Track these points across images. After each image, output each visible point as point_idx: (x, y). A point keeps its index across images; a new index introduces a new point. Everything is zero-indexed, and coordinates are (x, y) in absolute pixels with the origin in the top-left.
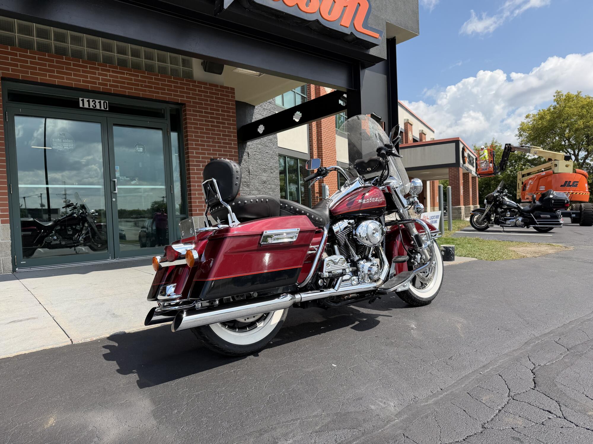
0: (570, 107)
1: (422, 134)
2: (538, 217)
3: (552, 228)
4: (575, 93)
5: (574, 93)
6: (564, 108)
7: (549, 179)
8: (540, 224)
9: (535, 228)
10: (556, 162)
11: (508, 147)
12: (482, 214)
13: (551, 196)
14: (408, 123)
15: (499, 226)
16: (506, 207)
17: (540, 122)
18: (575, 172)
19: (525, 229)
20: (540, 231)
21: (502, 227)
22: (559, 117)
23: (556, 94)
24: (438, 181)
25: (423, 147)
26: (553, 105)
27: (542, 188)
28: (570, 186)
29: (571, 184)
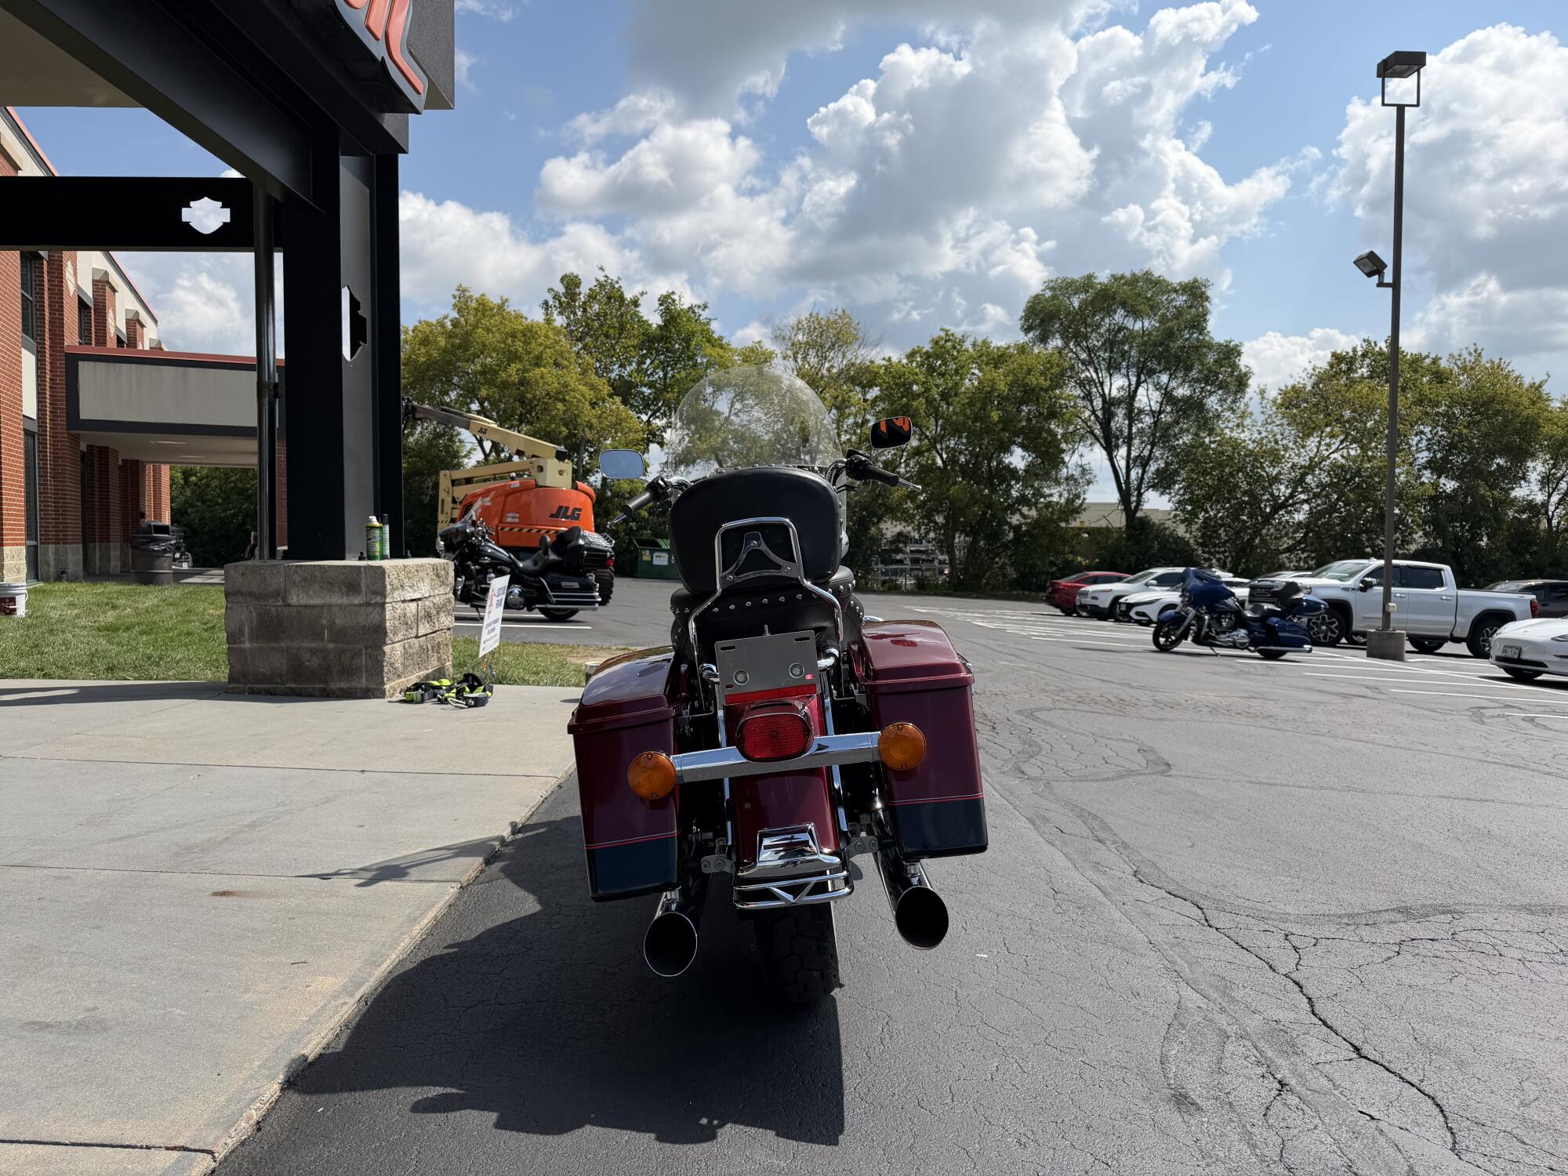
0: (488, 330)
1: (134, 323)
2: (555, 587)
3: (574, 612)
4: (497, 301)
5: (495, 300)
6: (474, 329)
7: (525, 498)
8: (558, 603)
9: (542, 611)
10: (540, 462)
13: (581, 542)
14: (108, 282)
15: (468, 606)
16: (487, 560)
17: (423, 350)
18: (575, 487)
19: (524, 614)
20: (553, 617)
21: (474, 609)
22: (465, 345)
23: (457, 293)
24: (168, 466)
25: (180, 369)
26: (450, 317)
27: (511, 518)
28: (567, 517)
29: (569, 513)
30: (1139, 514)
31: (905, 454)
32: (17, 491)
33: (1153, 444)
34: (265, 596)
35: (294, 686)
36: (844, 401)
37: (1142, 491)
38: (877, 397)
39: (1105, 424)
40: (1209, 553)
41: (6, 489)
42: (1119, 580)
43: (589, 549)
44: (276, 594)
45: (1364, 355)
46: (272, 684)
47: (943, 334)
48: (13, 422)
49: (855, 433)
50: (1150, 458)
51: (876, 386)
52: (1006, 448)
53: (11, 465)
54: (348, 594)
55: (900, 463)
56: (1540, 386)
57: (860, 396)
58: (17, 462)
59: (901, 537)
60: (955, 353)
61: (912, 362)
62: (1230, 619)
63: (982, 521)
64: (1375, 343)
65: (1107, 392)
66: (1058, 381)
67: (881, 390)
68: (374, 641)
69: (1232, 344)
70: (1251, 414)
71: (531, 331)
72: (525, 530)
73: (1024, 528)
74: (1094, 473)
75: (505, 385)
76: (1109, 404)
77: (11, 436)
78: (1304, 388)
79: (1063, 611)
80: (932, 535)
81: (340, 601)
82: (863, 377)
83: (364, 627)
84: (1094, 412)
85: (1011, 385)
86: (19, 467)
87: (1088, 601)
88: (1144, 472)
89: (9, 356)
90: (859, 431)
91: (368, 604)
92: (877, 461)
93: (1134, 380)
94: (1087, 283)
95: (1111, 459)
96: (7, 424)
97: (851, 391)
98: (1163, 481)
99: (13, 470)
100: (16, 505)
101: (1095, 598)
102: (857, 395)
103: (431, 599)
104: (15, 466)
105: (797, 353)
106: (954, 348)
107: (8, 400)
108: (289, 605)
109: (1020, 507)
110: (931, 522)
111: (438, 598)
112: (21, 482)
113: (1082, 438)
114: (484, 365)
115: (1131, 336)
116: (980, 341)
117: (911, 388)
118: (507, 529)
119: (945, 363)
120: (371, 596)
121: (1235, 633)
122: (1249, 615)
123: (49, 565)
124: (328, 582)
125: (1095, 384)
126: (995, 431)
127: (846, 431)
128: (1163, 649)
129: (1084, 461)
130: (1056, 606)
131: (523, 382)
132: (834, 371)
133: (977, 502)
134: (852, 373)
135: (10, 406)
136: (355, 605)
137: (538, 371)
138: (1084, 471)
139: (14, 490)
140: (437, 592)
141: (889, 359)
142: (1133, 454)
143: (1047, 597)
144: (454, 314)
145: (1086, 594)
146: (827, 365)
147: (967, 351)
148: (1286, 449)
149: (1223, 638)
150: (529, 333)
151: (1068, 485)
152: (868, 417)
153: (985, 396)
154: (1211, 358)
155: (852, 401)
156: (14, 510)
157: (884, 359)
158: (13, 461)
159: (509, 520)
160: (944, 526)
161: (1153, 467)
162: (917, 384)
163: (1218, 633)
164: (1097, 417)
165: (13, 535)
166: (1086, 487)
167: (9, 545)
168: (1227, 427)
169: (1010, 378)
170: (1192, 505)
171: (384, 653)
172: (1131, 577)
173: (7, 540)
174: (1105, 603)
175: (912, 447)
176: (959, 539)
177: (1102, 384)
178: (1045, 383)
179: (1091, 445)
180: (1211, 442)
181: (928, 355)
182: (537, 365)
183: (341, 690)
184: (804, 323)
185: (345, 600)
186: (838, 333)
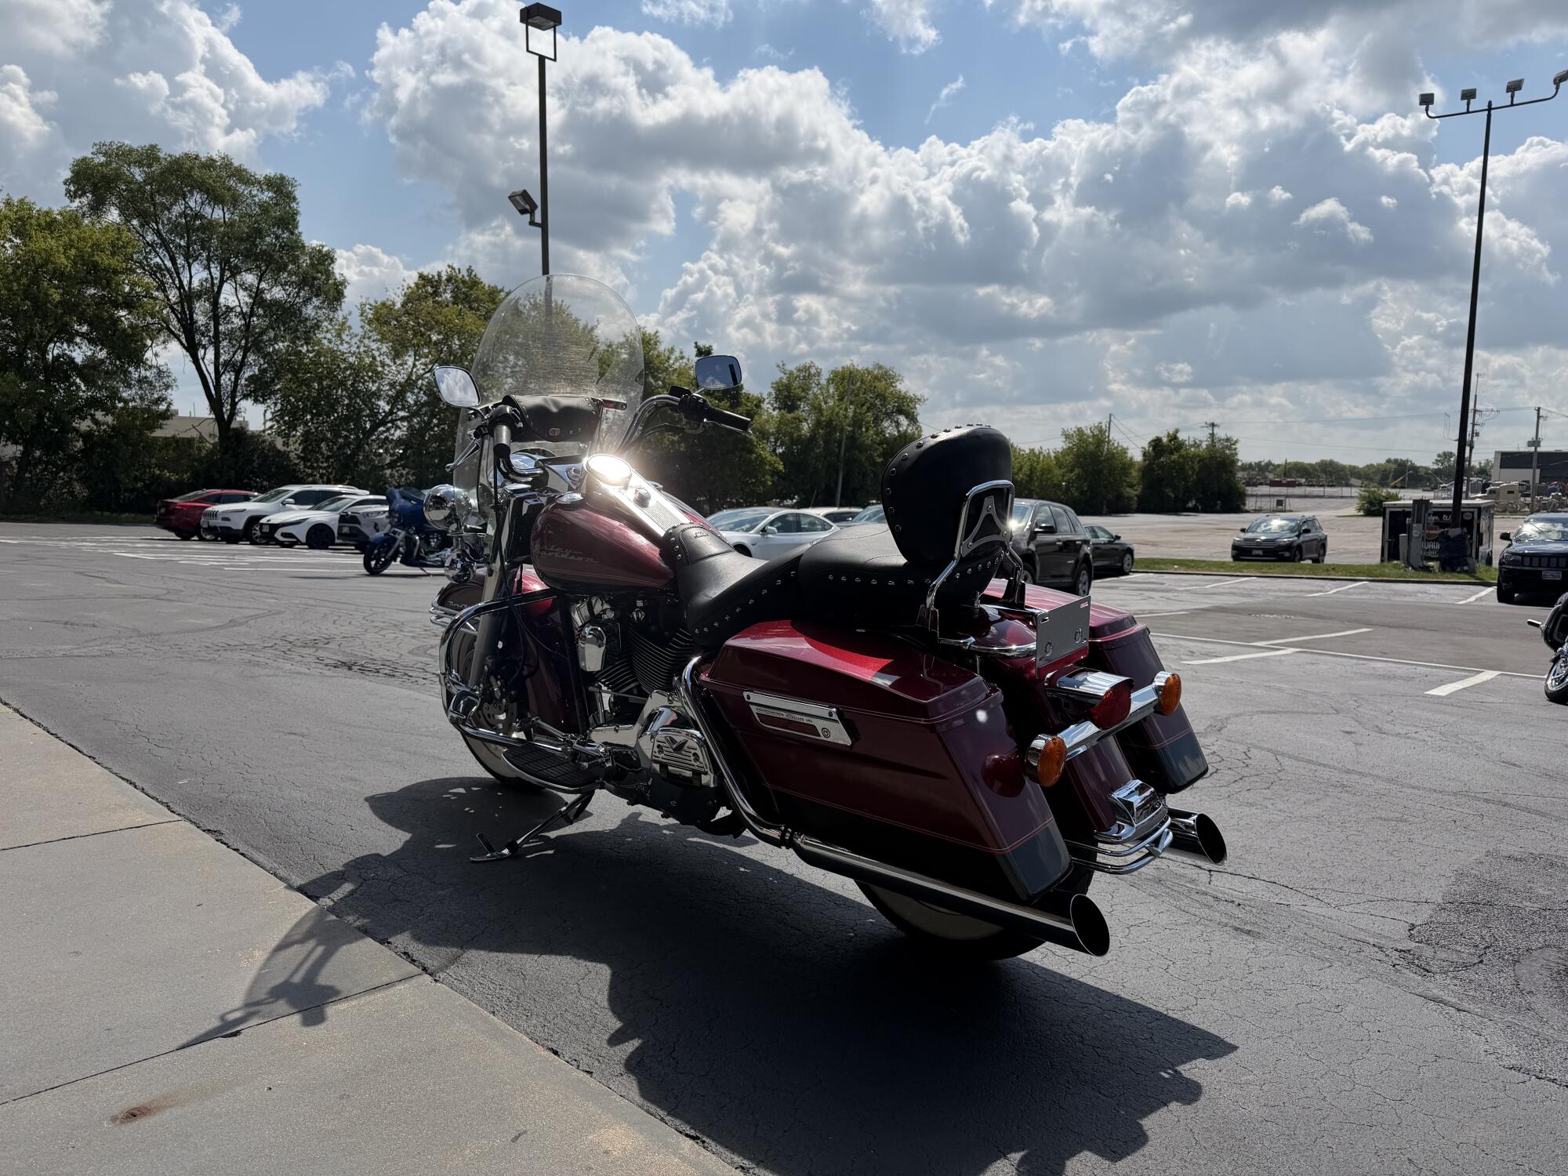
30: (234, 425)
33: (246, 350)
37: (237, 400)
39: (186, 321)
40: (311, 467)
42: (247, 499)
45: (449, 280)
50: (243, 363)
52: (64, 338)
56: (592, 329)
62: (437, 538)
63: (37, 426)
64: (459, 270)
65: (185, 283)
69: (325, 249)
70: (350, 327)
73: (97, 436)
74: (174, 377)
76: (188, 297)
78: (394, 304)
79: (178, 535)
84: (169, 305)
87: (218, 522)
88: (237, 378)
93: (216, 273)
94: (150, 156)
95: (196, 361)
98: (259, 390)
101: (228, 519)
109: (91, 411)
113: (156, 334)
115: (209, 226)
116: (15, 200)
121: (442, 552)
125: (170, 274)
126: (56, 314)
128: (374, 572)
129: (161, 362)
130: (169, 529)
133: (28, 402)
138: (161, 372)
142: (223, 355)
143: (158, 519)
145: (214, 515)
148: (383, 365)
149: (433, 557)
151: (141, 388)
154: (305, 261)
161: (247, 373)
163: (426, 553)
164: (173, 310)
168: (325, 338)
170: (288, 417)
172: (261, 496)
174: (239, 524)
177: (179, 274)
178: (119, 265)
179: (168, 342)
180: (308, 351)
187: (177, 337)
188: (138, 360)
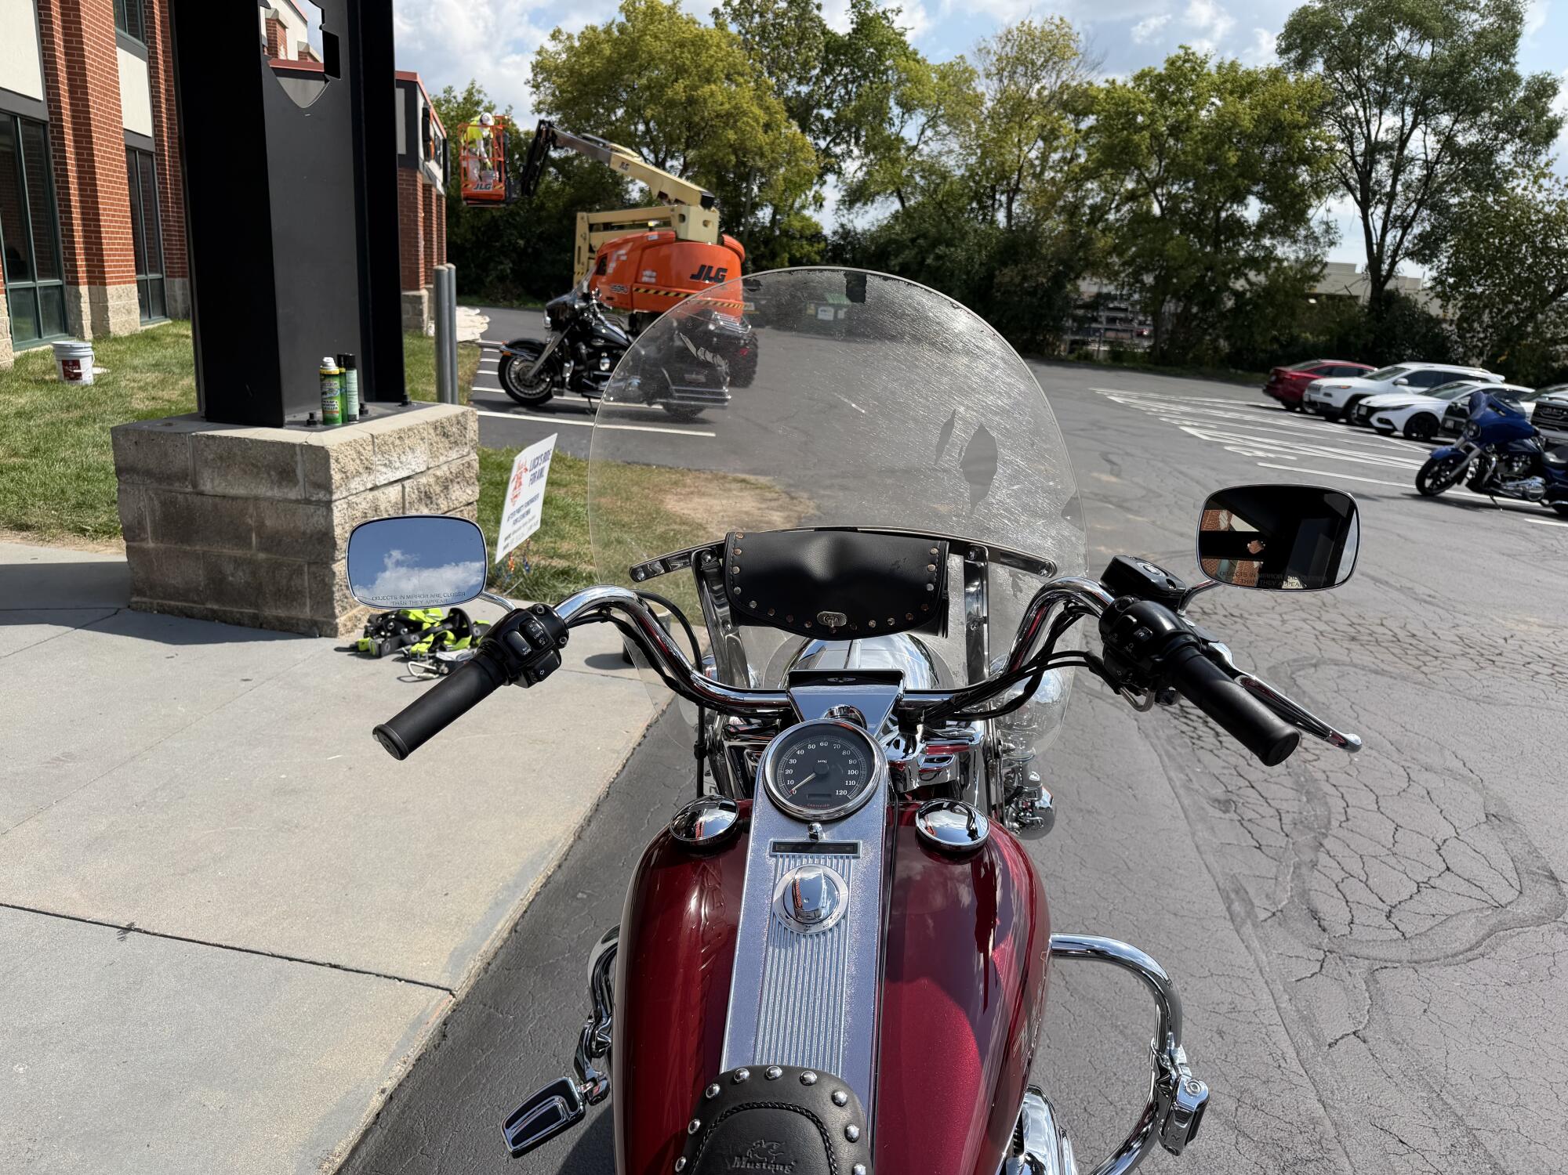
0: (656, 38)
1: (274, 23)
2: (679, 379)
3: (700, 410)
6: (641, 36)
7: (666, 252)
8: (682, 398)
9: (665, 407)
10: (683, 210)
11: (547, 131)
12: (537, 359)
13: (712, 327)
15: (580, 396)
16: (600, 343)
17: (586, 60)
18: (721, 242)
19: (644, 408)
20: (677, 415)
21: (586, 399)
22: (632, 55)
26: (617, 22)
27: (648, 276)
28: (710, 279)
29: (712, 274)
30: (1390, 285)
31: (1117, 198)
32: (121, 222)
33: (1421, 203)
34: (166, 478)
35: (216, 607)
36: (1053, 131)
37: (1398, 259)
38: (1091, 128)
39: (1365, 175)
41: (106, 221)
42: (1360, 373)
43: (719, 336)
44: (183, 476)
46: (185, 601)
47: (1182, 53)
48: (109, 142)
49: (1061, 170)
50: (1414, 218)
51: (1093, 114)
52: (1239, 198)
53: (111, 193)
54: (280, 485)
55: (1110, 209)
57: (1072, 125)
58: (119, 189)
59: (1100, 300)
60: (1194, 77)
61: (1139, 86)
63: (1200, 285)
65: (1373, 133)
66: (1316, 117)
67: (1097, 120)
68: (319, 555)
71: (702, 40)
72: (662, 293)
73: (1248, 295)
74: (1340, 234)
75: (672, 104)
76: (1374, 149)
77: (108, 158)
79: (1284, 404)
80: (1136, 296)
81: (269, 494)
82: (1077, 103)
83: (304, 533)
84: (1353, 158)
85: (1258, 121)
86: (122, 195)
87: (1319, 397)
88: (1404, 235)
89: (99, 63)
90: (1066, 168)
91: (308, 502)
92: (1084, 205)
93: (1409, 120)
95: (1365, 216)
96: (102, 145)
97: (1063, 119)
98: (1424, 251)
99: (114, 199)
100: (121, 238)
101: (1329, 395)
102: (1068, 122)
103: (431, 471)
104: (117, 194)
105: (1003, 70)
106: (1193, 69)
107: (101, 116)
108: (202, 494)
109: (1247, 271)
110: (1137, 281)
111: (445, 468)
112: (126, 211)
113: (1333, 189)
114: (650, 79)
115: (1413, 66)
116: (1227, 62)
117: (1135, 118)
118: (642, 290)
119: (1179, 90)
120: (312, 490)
121: (1527, 481)
122: (1552, 460)
123: (176, 301)
124: (253, 464)
125: (1360, 124)
126: (1230, 176)
127: (1051, 167)
128: (1421, 493)
129: (1331, 217)
130: (1278, 398)
131: (691, 101)
132: (1046, 93)
133: (1195, 262)
134: (1065, 97)
135: (105, 123)
136: (291, 501)
137: (706, 89)
138: (1328, 228)
139: (116, 222)
140: (442, 459)
141: (1114, 82)
142: (1395, 211)
143: (1267, 385)
144: (621, 18)
145: (1317, 389)
146: (1037, 86)
147: (1209, 75)
150: (699, 43)
151: (1306, 243)
152: (1080, 151)
153: (1223, 131)
154: (1517, 95)
155: (1063, 131)
156: (119, 244)
157: (1107, 81)
158: (113, 188)
159: (645, 279)
160: (1152, 289)
161: (1417, 230)
162: (1143, 114)
164: (1355, 163)
165: (118, 272)
166: (1327, 249)
167: (114, 283)
168: (1519, 186)
169: (1258, 112)
170: (1455, 277)
171: (334, 573)
172: (1377, 371)
173: (111, 278)
174: (1339, 401)
175: (1126, 190)
176: (1170, 307)
177: (1368, 122)
178: (1300, 118)
179: (1342, 196)
180: (1495, 203)
181: (1160, 78)
182: (708, 81)
183: (278, 619)
184: (1015, 33)
185: (276, 493)
186: (1054, 47)
187: (1351, 190)
188: (1301, 218)
